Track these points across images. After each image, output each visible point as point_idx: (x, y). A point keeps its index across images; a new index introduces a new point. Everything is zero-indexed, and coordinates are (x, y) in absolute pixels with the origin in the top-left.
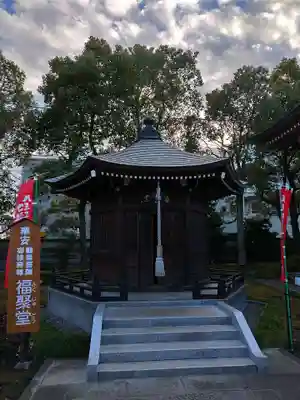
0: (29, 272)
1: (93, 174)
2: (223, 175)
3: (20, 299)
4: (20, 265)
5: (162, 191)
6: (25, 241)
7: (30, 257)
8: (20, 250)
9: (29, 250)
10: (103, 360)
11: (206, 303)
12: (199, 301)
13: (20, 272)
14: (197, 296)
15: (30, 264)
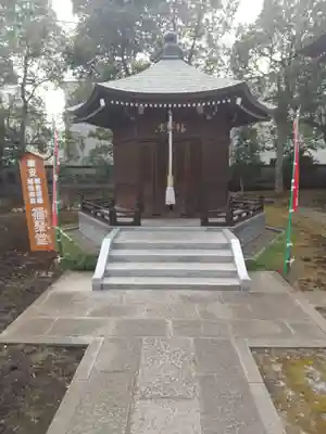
0: (40, 201)
1: (102, 102)
2: (239, 101)
3: (37, 224)
4: (32, 194)
5: (173, 120)
6: (33, 172)
7: (38, 187)
8: (30, 181)
9: (38, 181)
10: (107, 274)
11: (208, 230)
12: (205, 228)
13: (32, 201)
14: (205, 223)
15: (40, 193)
